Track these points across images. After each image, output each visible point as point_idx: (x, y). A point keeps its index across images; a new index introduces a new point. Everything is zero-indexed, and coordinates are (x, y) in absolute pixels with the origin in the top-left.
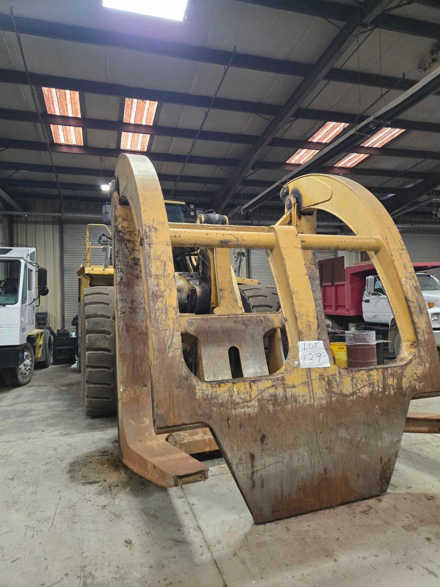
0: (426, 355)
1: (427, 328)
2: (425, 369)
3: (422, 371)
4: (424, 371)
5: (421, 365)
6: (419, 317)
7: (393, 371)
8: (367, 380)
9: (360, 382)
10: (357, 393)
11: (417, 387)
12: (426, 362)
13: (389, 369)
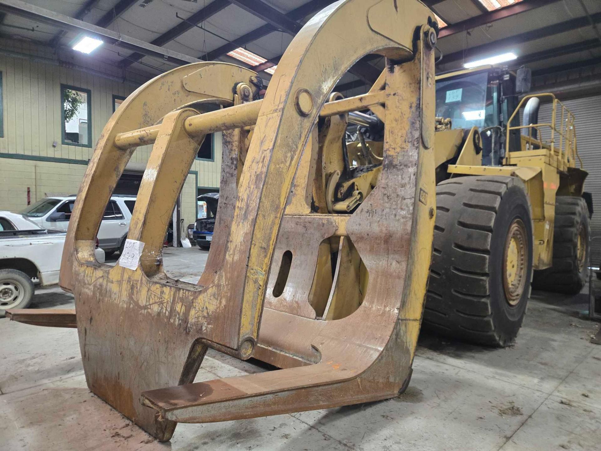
0: (226, 285)
1: (243, 244)
2: (219, 307)
3: (215, 307)
4: (217, 308)
5: (217, 299)
6: (238, 225)
7: (184, 294)
8: (159, 296)
9: (153, 296)
10: (148, 308)
11: (204, 328)
12: (224, 296)
13: (181, 292)
